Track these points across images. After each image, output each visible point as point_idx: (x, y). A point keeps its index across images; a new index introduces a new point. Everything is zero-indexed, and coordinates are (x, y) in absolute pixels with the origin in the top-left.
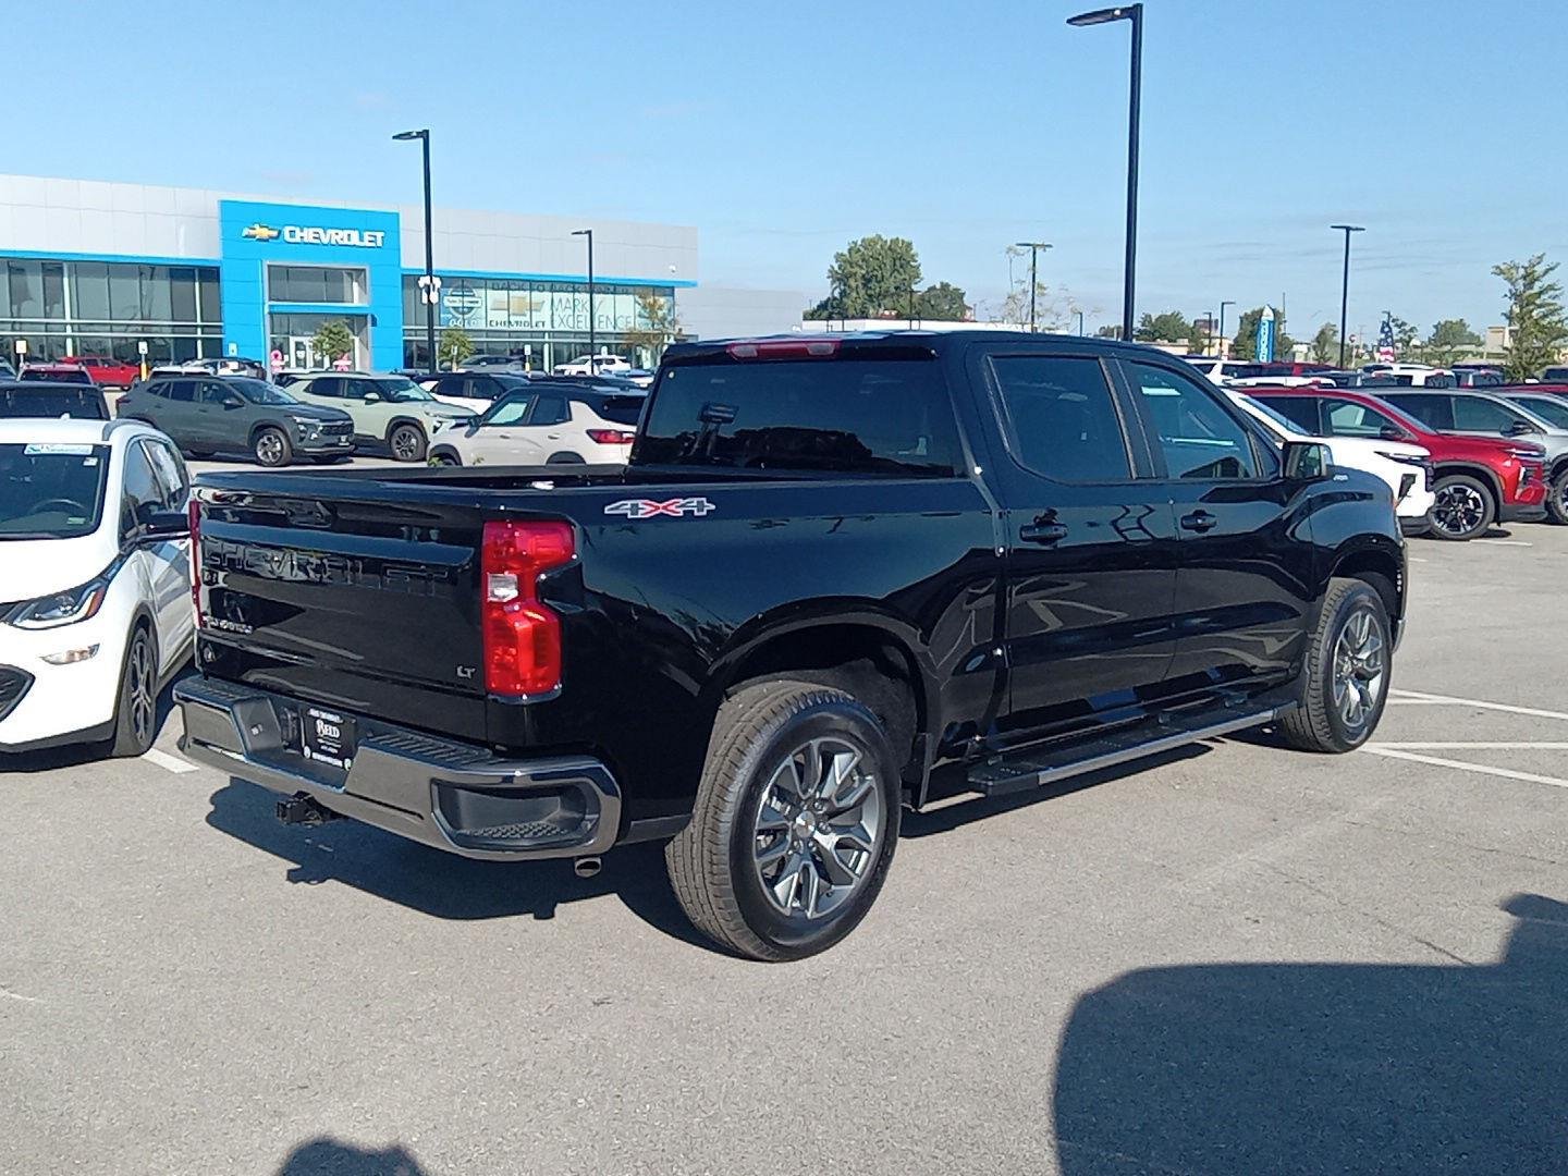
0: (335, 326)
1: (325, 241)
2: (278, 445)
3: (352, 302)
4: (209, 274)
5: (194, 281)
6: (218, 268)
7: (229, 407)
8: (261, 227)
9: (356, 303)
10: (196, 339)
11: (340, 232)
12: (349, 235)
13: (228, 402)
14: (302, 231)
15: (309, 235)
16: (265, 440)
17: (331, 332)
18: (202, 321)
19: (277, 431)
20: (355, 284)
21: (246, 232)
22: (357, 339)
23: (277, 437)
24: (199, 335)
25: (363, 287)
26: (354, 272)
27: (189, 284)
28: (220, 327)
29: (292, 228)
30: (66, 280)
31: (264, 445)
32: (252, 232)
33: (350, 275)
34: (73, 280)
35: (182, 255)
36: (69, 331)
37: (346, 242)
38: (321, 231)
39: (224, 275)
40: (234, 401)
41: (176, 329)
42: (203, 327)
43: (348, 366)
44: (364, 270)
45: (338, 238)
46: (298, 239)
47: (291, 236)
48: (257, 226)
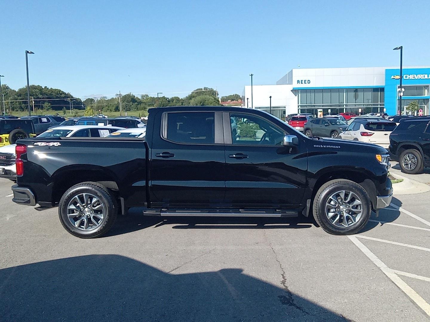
0: (414, 103)
1: (416, 78)
2: (336, 136)
3: (425, 95)
4: (382, 90)
5: (379, 92)
6: (384, 88)
7: (326, 126)
8: (397, 76)
9: (426, 95)
10: (378, 108)
11: (421, 75)
12: (424, 76)
13: (326, 124)
14: (409, 76)
15: (411, 77)
16: (333, 134)
17: (412, 104)
18: (380, 102)
19: (336, 132)
20: (426, 90)
21: (392, 77)
22: (426, 106)
23: (336, 134)
24: (379, 106)
25: (428, 91)
26: (426, 87)
27: (377, 93)
28: (384, 104)
29: (406, 75)
30: (345, 94)
31: (333, 136)
32: (394, 77)
33: (425, 88)
34: (346, 93)
35: (375, 85)
36: (345, 107)
37: (423, 78)
38: (415, 75)
39: (385, 90)
40: (327, 124)
41: (374, 105)
42: (380, 104)
43: (422, 114)
44: (428, 86)
45: (421, 77)
46: (408, 78)
47: (406, 78)
48: (396, 76)
